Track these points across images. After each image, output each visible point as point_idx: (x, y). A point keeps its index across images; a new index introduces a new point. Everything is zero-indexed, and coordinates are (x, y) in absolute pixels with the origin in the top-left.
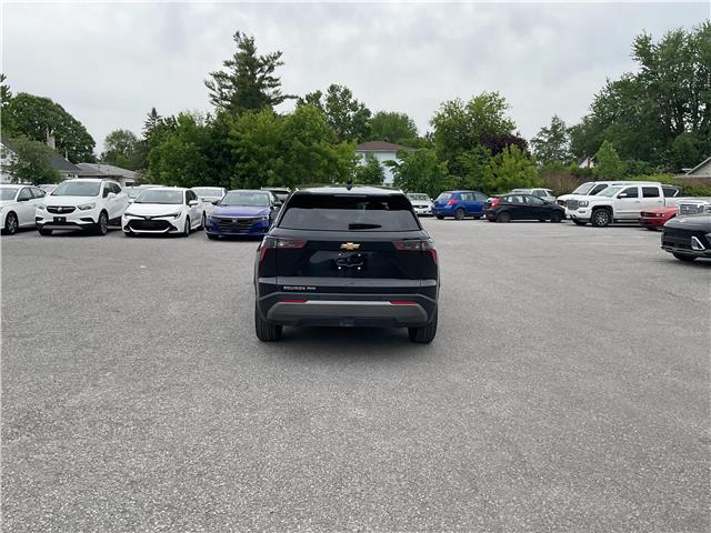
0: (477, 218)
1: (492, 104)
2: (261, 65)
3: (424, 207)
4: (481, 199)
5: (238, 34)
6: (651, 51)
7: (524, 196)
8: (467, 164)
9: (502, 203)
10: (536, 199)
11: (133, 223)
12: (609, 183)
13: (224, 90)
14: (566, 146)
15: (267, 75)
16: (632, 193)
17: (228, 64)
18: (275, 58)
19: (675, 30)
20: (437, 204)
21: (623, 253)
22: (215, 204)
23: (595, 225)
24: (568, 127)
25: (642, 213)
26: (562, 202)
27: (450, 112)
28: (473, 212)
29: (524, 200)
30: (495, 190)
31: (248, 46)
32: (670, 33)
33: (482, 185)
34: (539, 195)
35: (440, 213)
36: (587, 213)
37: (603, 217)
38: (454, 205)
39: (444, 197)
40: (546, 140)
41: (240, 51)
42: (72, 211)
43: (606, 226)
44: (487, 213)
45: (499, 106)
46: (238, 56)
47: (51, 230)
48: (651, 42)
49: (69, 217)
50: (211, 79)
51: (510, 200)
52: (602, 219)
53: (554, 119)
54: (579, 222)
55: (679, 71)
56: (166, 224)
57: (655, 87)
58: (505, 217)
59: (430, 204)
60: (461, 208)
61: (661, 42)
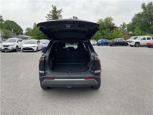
0: (107, 45)
2: (58, 12)
3: (95, 43)
4: (108, 41)
5: (52, 5)
6: (145, 7)
7: (118, 40)
8: (105, 33)
9: (113, 42)
10: (121, 41)
11: (24, 49)
12: (138, 37)
13: (50, 18)
14: (126, 29)
15: (59, 14)
16: (144, 39)
17: (50, 12)
18: (61, 10)
19: (150, 2)
20: (98, 42)
21: (145, 54)
22: (44, 44)
23: (136, 47)
24: (126, 24)
25: (147, 44)
26: (127, 41)
27: (100, 21)
28: (106, 44)
29: (118, 41)
30: (111, 39)
31: (55, 8)
32: (149, 2)
33: (108, 37)
34: (121, 40)
35: (99, 44)
36: (134, 44)
37: (137, 44)
38: (102, 42)
39: (100, 41)
40: (122, 27)
41: (53, 9)
42: (9, 46)
43: (138, 47)
44: (110, 44)
45: (111, 20)
46: (52, 10)
47: (5, 51)
48: (145, 5)
49: (8, 48)
50: (47, 16)
51: (115, 41)
52: (137, 45)
53: (123, 23)
54: (132, 46)
55: (151, 11)
56: (32, 49)
57: (146, 15)
58: (114, 45)
59: (96, 42)
60: (103, 43)
61: (147, 5)
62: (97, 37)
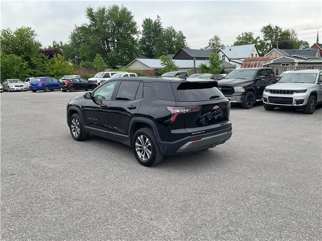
1: (28, 33)
3: (21, 86)
4: (55, 81)
6: (94, 15)
8: (36, 63)
12: (110, 73)
19: (102, 7)
20: (32, 84)
27: (5, 35)
28: (52, 88)
29: (80, 81)
32: (100, 8)
35: (35, 89)
38: (43, 84)
39: (36, 81)
44: (63, 88)
45: (32, 34)
48: (93, 11)
58: (72, 89)
59: (24, 85)
60: (47, 86)
61: (96, 11)
62: (19, 71)
